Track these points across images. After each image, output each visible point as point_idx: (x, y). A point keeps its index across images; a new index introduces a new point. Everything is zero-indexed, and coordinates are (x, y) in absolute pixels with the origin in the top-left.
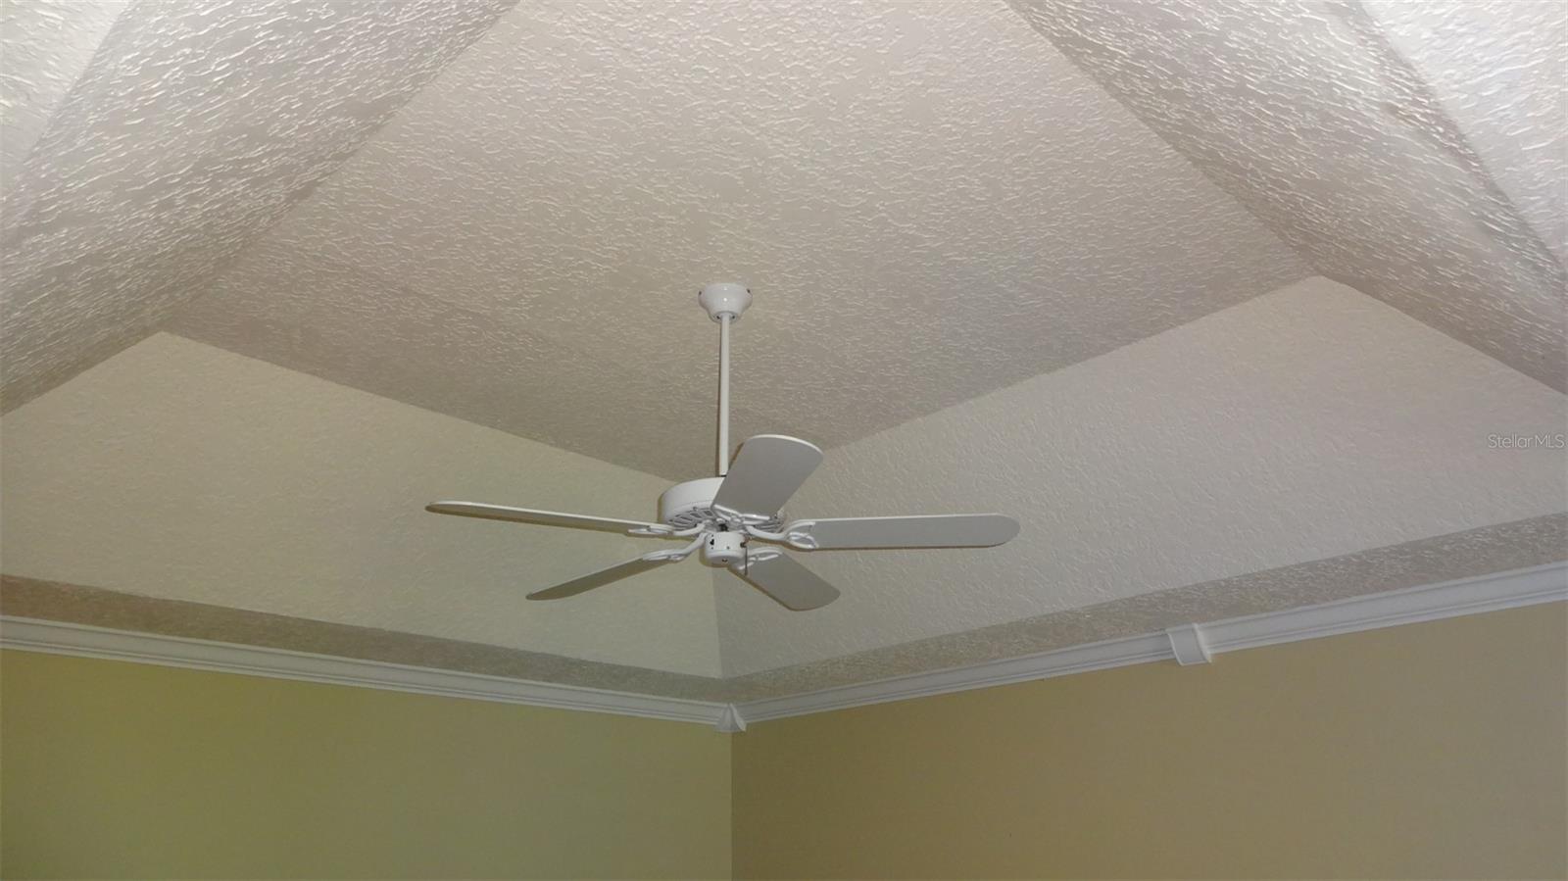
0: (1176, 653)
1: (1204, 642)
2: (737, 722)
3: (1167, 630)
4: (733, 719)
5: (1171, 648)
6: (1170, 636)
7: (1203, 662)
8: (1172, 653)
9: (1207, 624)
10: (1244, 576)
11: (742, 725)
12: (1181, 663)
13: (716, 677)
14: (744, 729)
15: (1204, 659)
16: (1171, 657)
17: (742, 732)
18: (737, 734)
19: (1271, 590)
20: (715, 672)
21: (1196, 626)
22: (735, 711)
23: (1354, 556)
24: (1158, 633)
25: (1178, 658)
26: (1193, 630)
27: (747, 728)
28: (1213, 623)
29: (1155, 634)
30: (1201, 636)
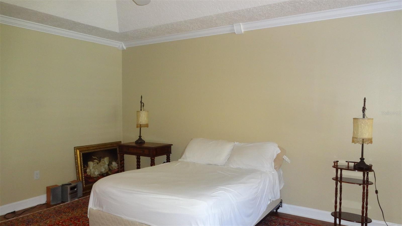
0: (235, 31)
1: (242, 28)
2: (124, 47)
3: (234, 25)
4: (122, 46)
5: (234, 30)
6: (234, 26)
7: (241, 33)
8: (234, 31)
9: (244, 23)
10: (254, 8)
11: (125, 48)
12: (236, 34)
13: (118, 32)
14: (125, 49)
15: (242, 32)
16: (234, 32)
17: (125, 50)
18: (123, 51)
19: (260, 13)
20: (117, 30)
21: (241, 24)
22: (123, 44)
23: (280, 3)
24: (232, 25)
25: (236, 32)
26: (240, 25)
27: (126, 49)
28: (245, 23)
29: (231, 25)
30: (242, 26)
